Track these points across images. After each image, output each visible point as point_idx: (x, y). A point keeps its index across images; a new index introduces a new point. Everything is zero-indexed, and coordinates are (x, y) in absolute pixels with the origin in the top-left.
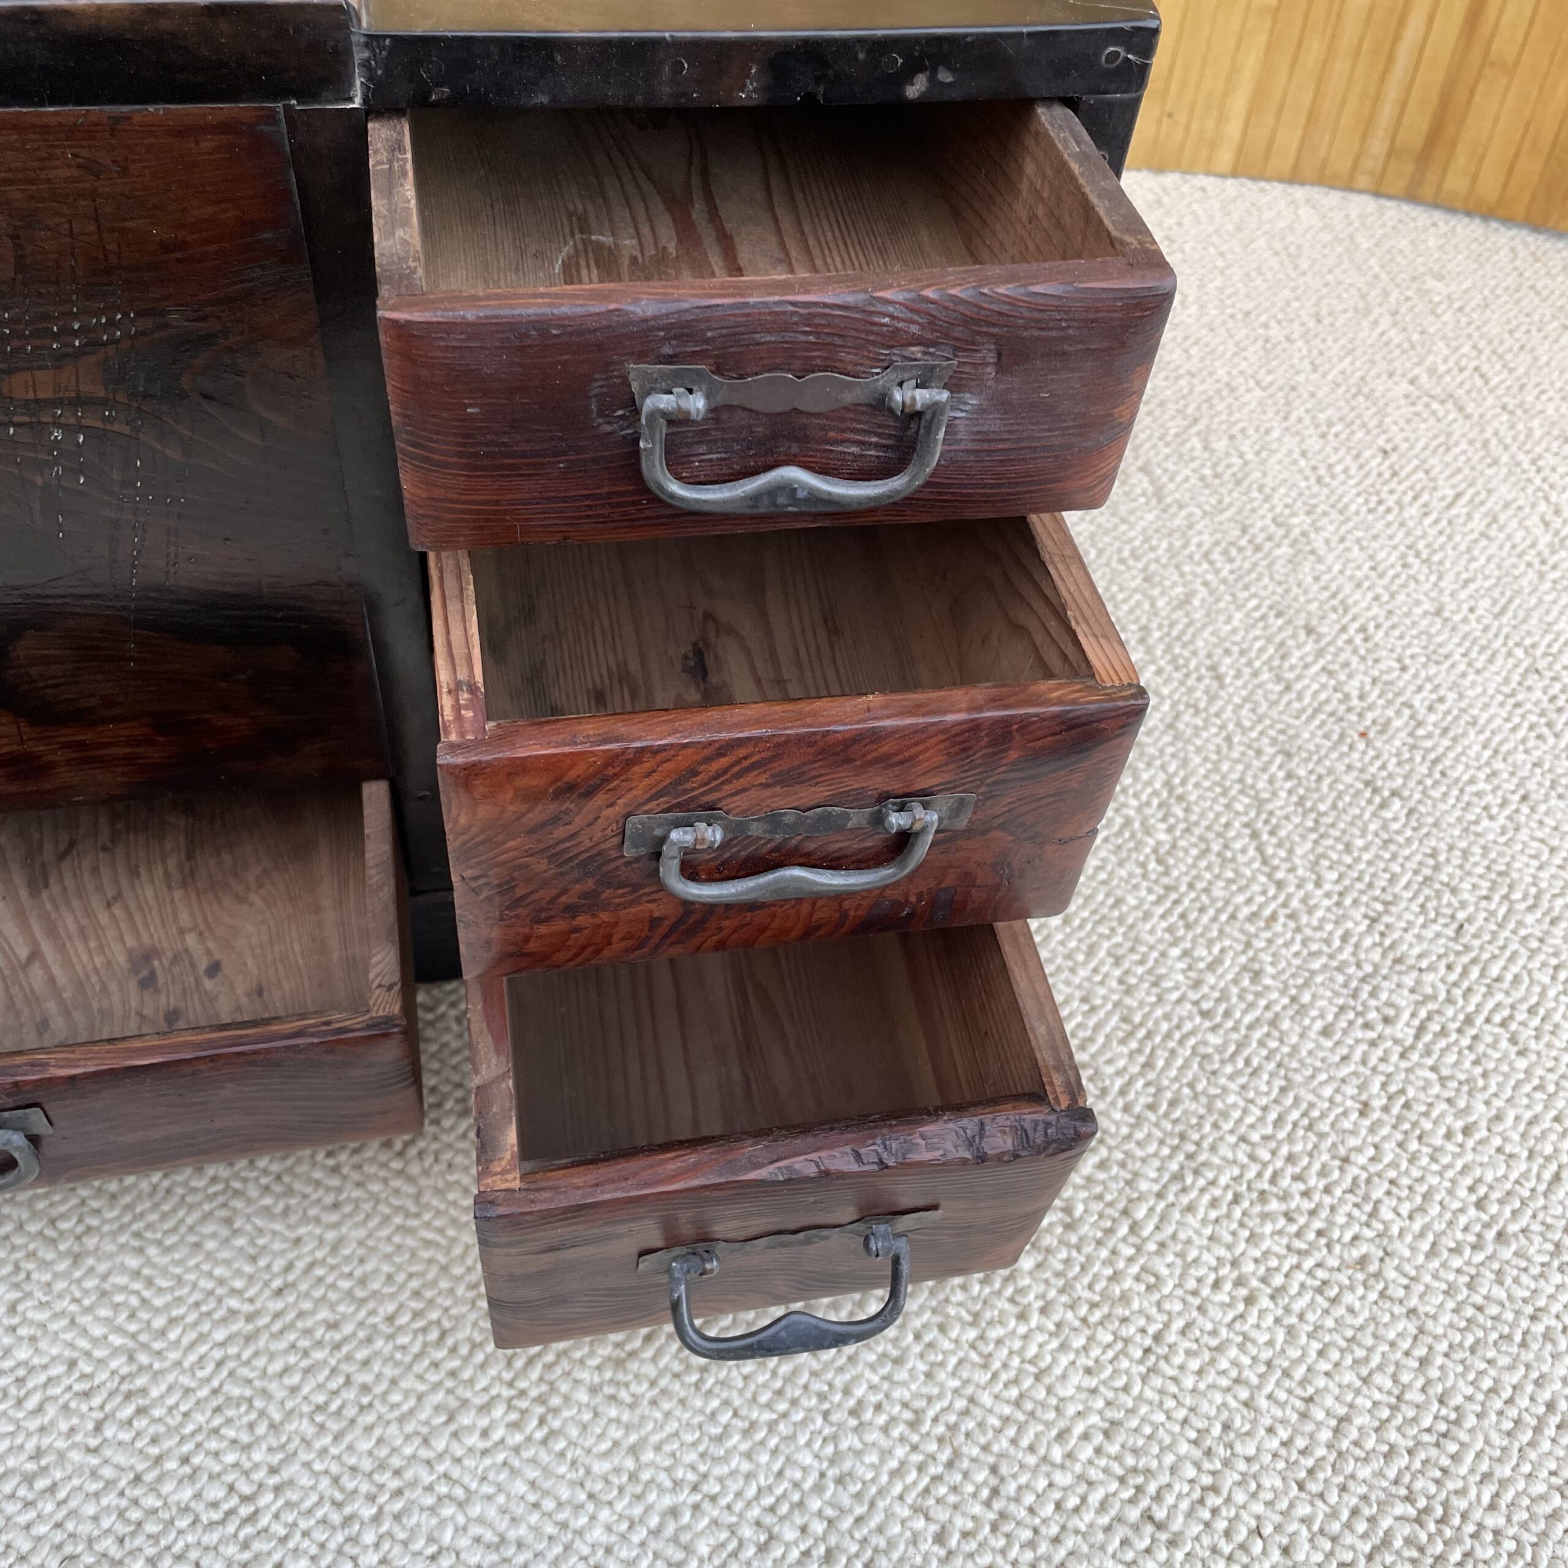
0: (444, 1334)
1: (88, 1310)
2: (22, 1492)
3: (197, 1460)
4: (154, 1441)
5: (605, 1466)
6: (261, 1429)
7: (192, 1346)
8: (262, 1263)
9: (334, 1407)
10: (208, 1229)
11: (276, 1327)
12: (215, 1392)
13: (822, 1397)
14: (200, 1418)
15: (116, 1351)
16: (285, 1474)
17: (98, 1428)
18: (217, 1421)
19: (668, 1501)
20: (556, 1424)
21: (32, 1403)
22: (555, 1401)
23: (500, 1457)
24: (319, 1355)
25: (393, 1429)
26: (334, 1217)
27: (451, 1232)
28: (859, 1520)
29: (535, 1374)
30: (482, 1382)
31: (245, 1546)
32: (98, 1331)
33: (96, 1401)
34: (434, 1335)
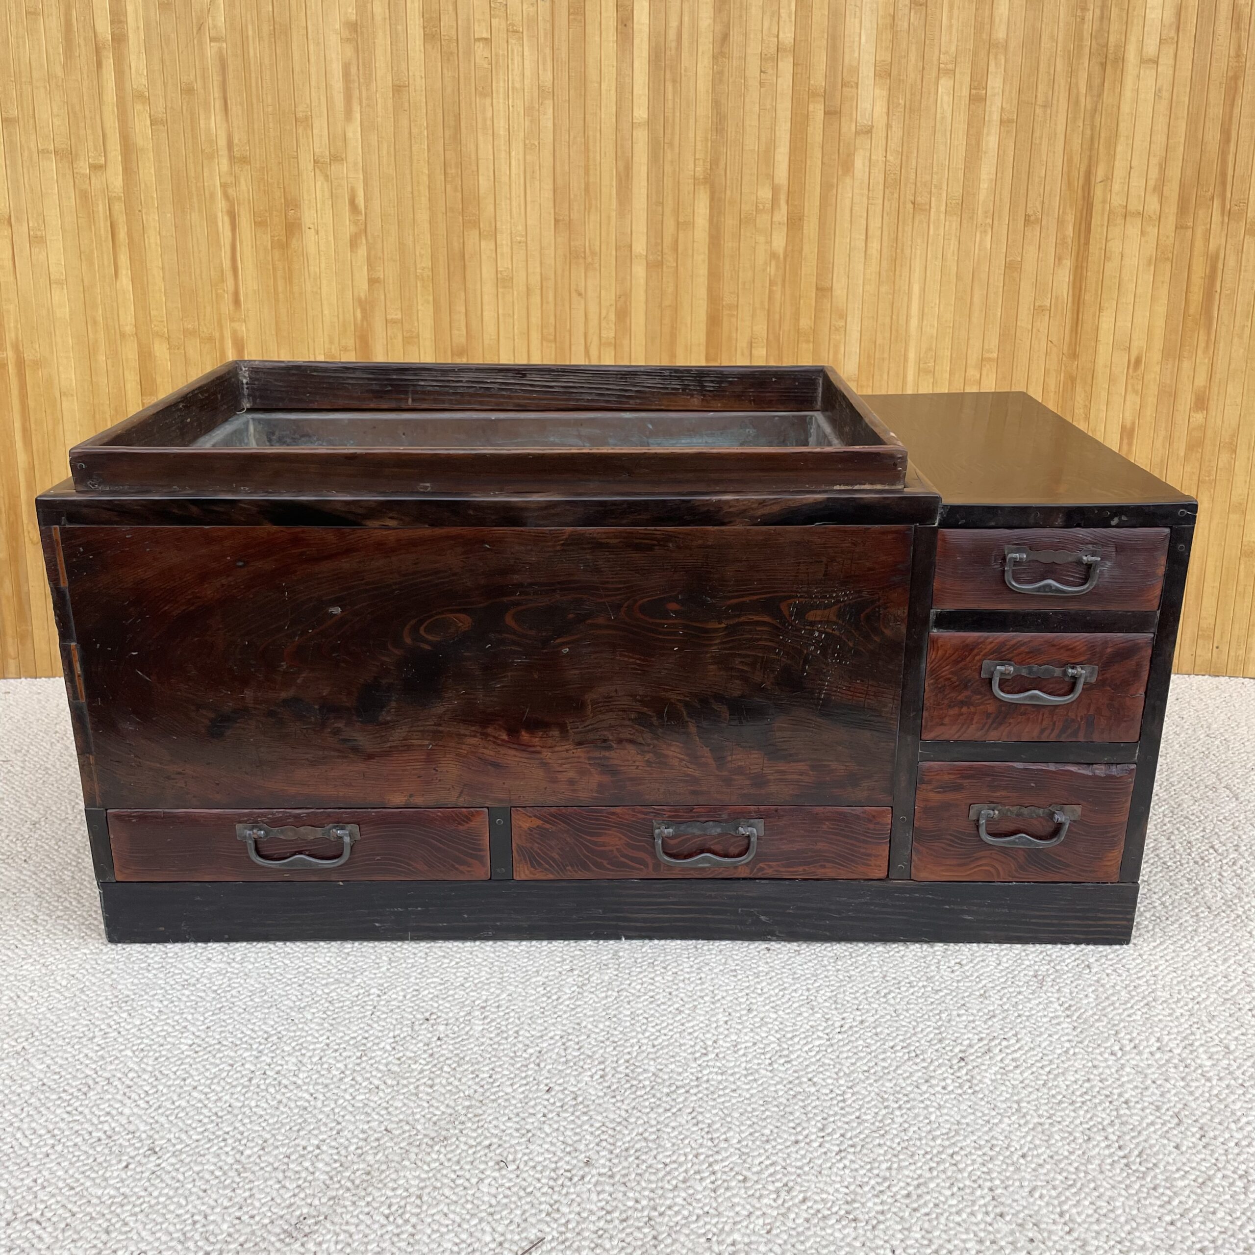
0: (917, 1056)
1: (759, 1027)
2: (743, 1079)
3: (815, 1080)
4: (795, 1072)
5: (1004, 1106)
6: (841, 1074)
7: (805, 1044)
8: (830, 1023)
9: (872, 1071)
10: (803, 1009)
11: (841, 1043)
12: (819, 1060)
13: (1107, 1096)
14: (813, 1067)
15: (774, 1042)
16: (855, 1090)
17: (770, 1064)
18: (821, 1069)
19: (1036, 1120)
20: (977, 1088)
21: (741, 1052)
22: (975, 1082)
23: (953, 1096)
24: (862, 1055)
25: (901, 1081)
26: (859, 1013)
27: (914, 1023)
28: (1133, 1137)
29: (964, 1071)
30: (940, 1072)
31: (842, 1108)
32: (764, 1035)
33: (768, 1056)
34: (913, 1054)
